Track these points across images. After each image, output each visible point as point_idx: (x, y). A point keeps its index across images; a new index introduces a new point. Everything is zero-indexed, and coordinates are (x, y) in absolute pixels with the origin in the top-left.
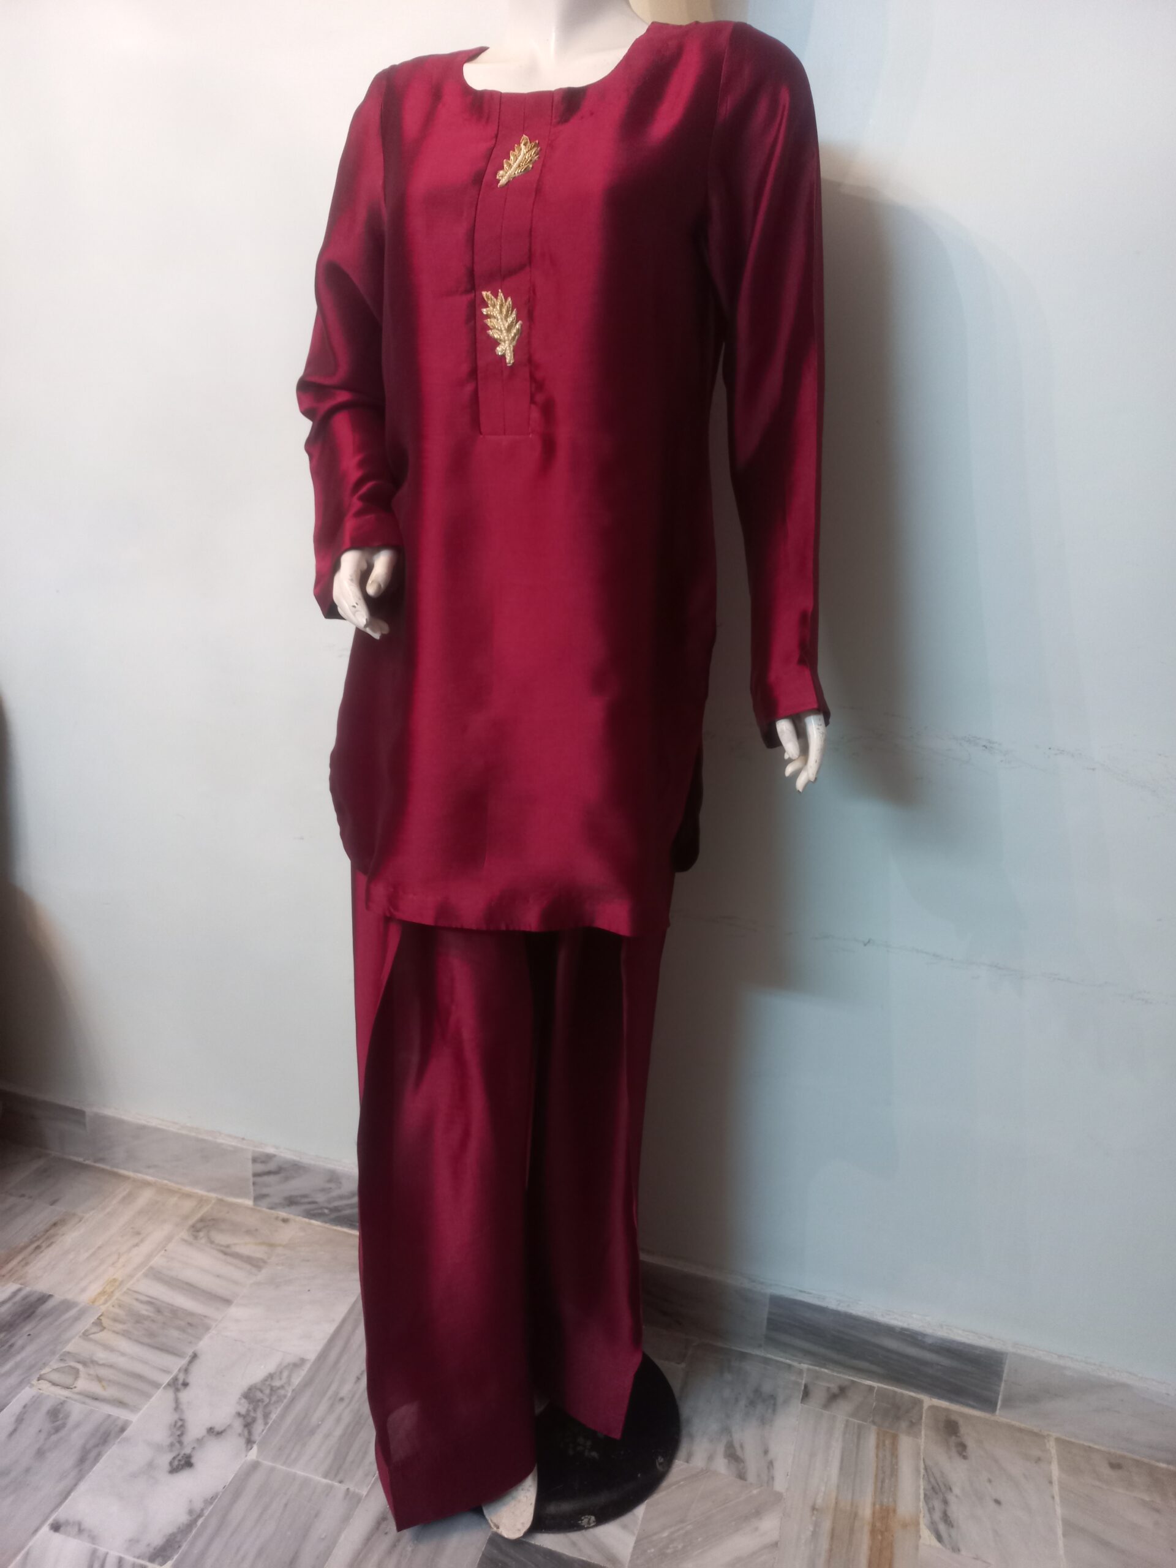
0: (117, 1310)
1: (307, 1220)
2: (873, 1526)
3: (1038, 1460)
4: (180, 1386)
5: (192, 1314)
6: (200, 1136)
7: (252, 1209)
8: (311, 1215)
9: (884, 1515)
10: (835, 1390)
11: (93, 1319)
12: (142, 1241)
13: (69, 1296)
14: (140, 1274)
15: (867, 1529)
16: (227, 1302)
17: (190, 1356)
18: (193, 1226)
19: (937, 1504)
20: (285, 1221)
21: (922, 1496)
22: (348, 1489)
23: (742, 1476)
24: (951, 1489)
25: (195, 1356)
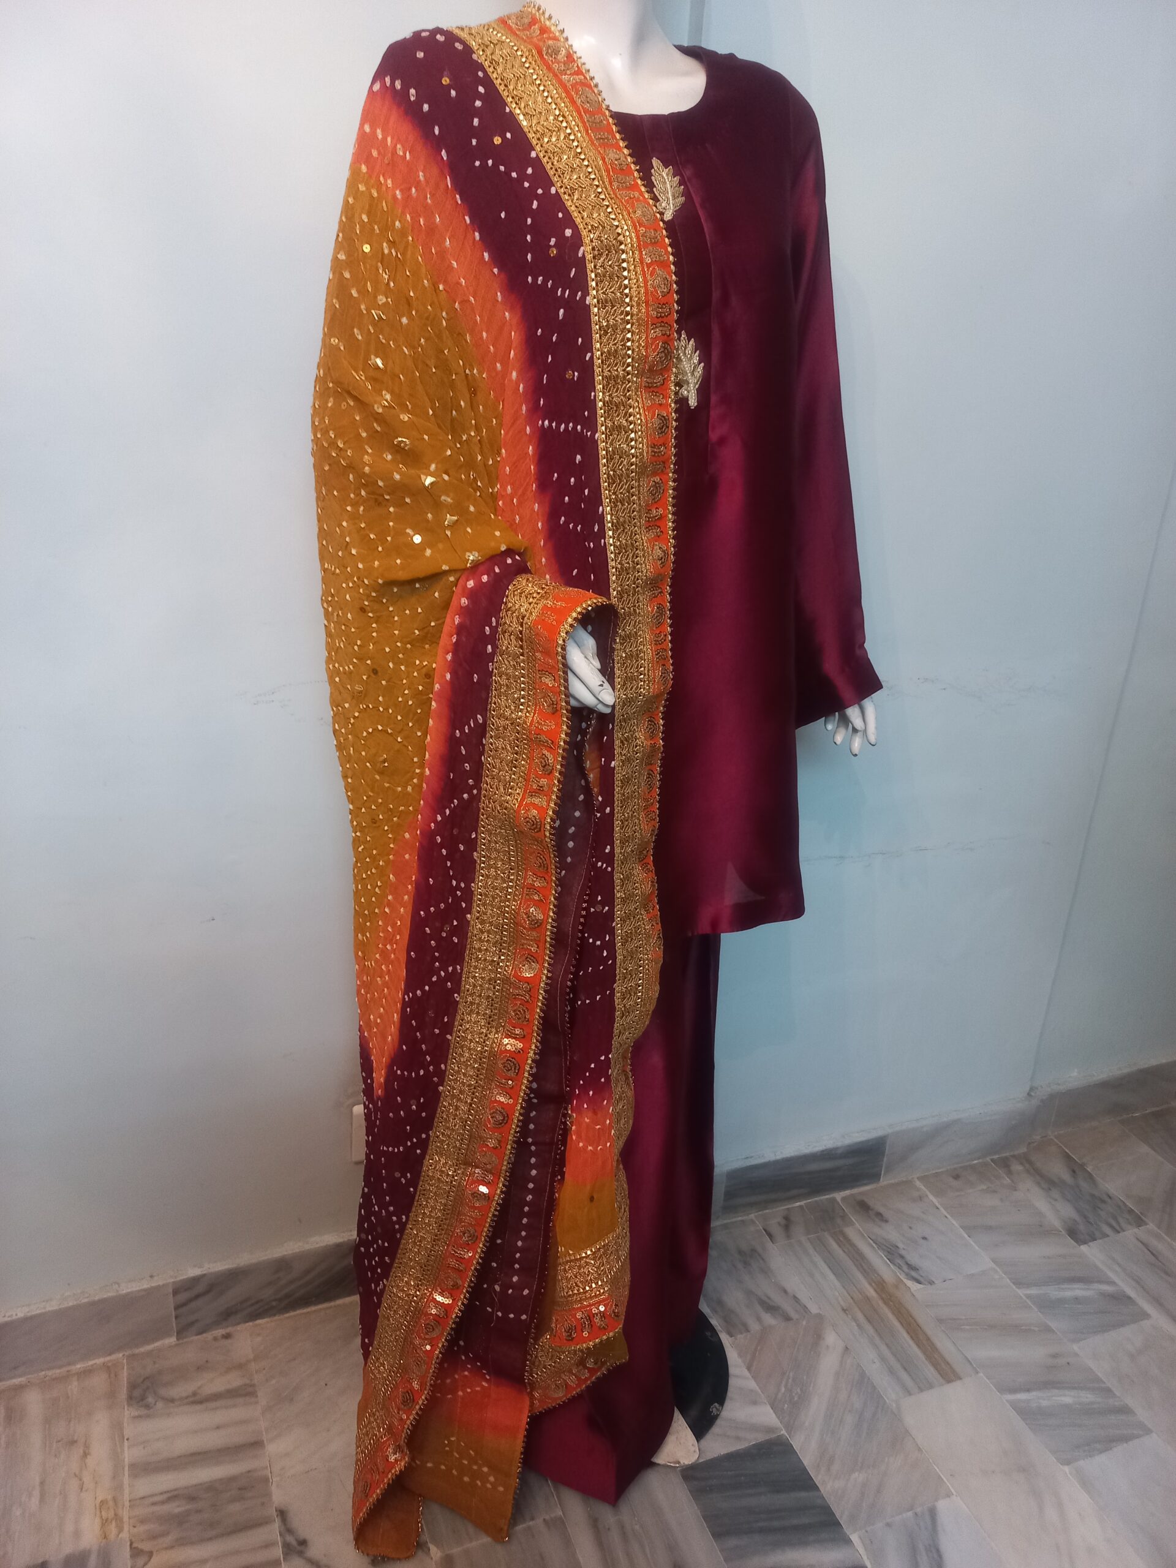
0: (142, 1528)
1: (251, 1324)
2: (882, 1299)
3: (921, 1198)
4: (299, 1548)
5: (232, 1479)
6: (97, 1298)
7: (177, 1345)
8: (254, 1316)
9: (880, 1286)
10: (783, 1222)
11: (127, 1552)
12: (87, 1446)
13: (68, 1549)
14: (126, 1480)
15: (880, 1303)
16: (257, 1444)
17: (277, 1516)
18: (130, 1398)
19: (899, 1261)
20: (227, 1336)
21: (888, 1261)
22: (544, 1520)
23: (788, 1318)
24: (897, 1247)
25: (282, 1514)
